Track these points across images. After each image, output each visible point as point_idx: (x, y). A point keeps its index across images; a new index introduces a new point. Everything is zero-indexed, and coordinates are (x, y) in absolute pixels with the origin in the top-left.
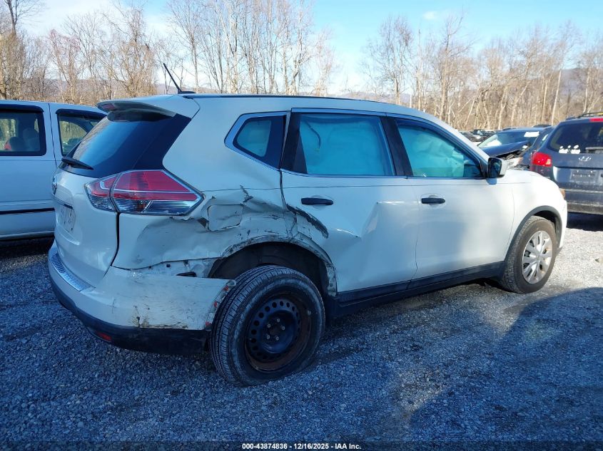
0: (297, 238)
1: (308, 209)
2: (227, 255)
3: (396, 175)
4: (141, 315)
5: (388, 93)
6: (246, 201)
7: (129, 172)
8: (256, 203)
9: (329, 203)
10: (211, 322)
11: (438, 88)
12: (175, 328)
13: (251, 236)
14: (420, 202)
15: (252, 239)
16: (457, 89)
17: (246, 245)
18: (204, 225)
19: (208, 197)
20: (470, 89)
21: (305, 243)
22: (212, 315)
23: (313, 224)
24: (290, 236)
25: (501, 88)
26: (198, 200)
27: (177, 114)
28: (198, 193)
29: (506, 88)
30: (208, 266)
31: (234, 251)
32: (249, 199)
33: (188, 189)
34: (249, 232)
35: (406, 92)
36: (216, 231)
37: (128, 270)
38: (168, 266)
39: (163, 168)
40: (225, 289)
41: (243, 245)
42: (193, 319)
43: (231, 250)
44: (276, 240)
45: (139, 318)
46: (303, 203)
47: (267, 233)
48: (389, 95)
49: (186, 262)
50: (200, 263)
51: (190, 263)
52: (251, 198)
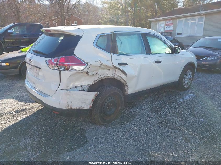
0: (116, 77)
1: (120, 67)
2: (93, 83)
3: (147, 53)
4: (69, 105)
7: (63, 56)
8: (104, 66)
9: (126, 64)
10: (91, 106)
12: (80, 108)
14: (154, 63)
15: (102, 78)
17: (100, 79)
18: (87, 74)
19: (89, 64)
21: (119, 78)
22: (92, 104)
23: (122, 72)
24: (114, 76)
26: (86, 65)
27: (77, 35)
28: (86, 63)
30: (88, 87)
31: (96, 82)
32: (102, 64)
33: (83, 62)
34: (100, 75)
36: (91, 76)
37: (64, 90)
38: (76, 88)
39: (74, 55)
40: (96, 95)
41: (99, 80)
42: (86, 105)
43: (95, 82)
44: (109, 77)
45: (69, 106)
46: (119, 65)
47: (106, 75)
49: (81, 86)
50: (86, 86)
51: (83, 86)
52: (103, 64)
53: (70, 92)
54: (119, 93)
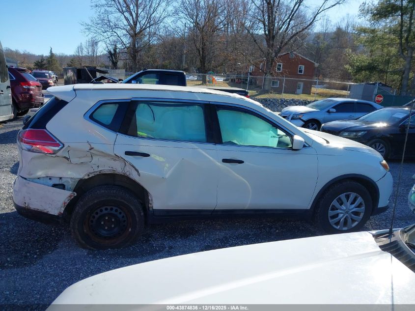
0: (128, 174)
2: (85, 178)
4: (27, 202)
6: (90, 150)
8: (97, 151)
9: (144, 155)
10: (62, 212)
12: (43, 211)
13: (100, 169)
14: (221, 162)
15: (101, 171)
17: (98, 173)
18: (68, 160)
19: (66, 146)
21: (132, 177)
22: (63, 209)
24: (124, 172)
26: (60, 147)
27: (62, 100)
28: (62, 144)
30: (74, 182)
31: (91, 176)
33: (57, 141)
34: (98, 166)
36: (76, 164)
37: (24, 178)
38: (50, 179)
39: (46, 129)
40: (70, 196)
42: (52, 209)
43: (89, 175)
44: (116, 173)
45: (25, 203)
46: (126, 154)
47: (110, 169)
49: (61, 178)
50: (69, 180)
51: (63, 179)
52: (93, 148)
53: (28, 183)
54: (125, 202)
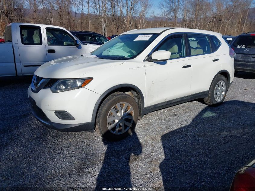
5: (172, 18)
11: (194, 16)
16: (202, 17)
20: (208, 16)
25: (221, 16)
29: (224, 16)
35: (179, 17)
48: (172, 19)
